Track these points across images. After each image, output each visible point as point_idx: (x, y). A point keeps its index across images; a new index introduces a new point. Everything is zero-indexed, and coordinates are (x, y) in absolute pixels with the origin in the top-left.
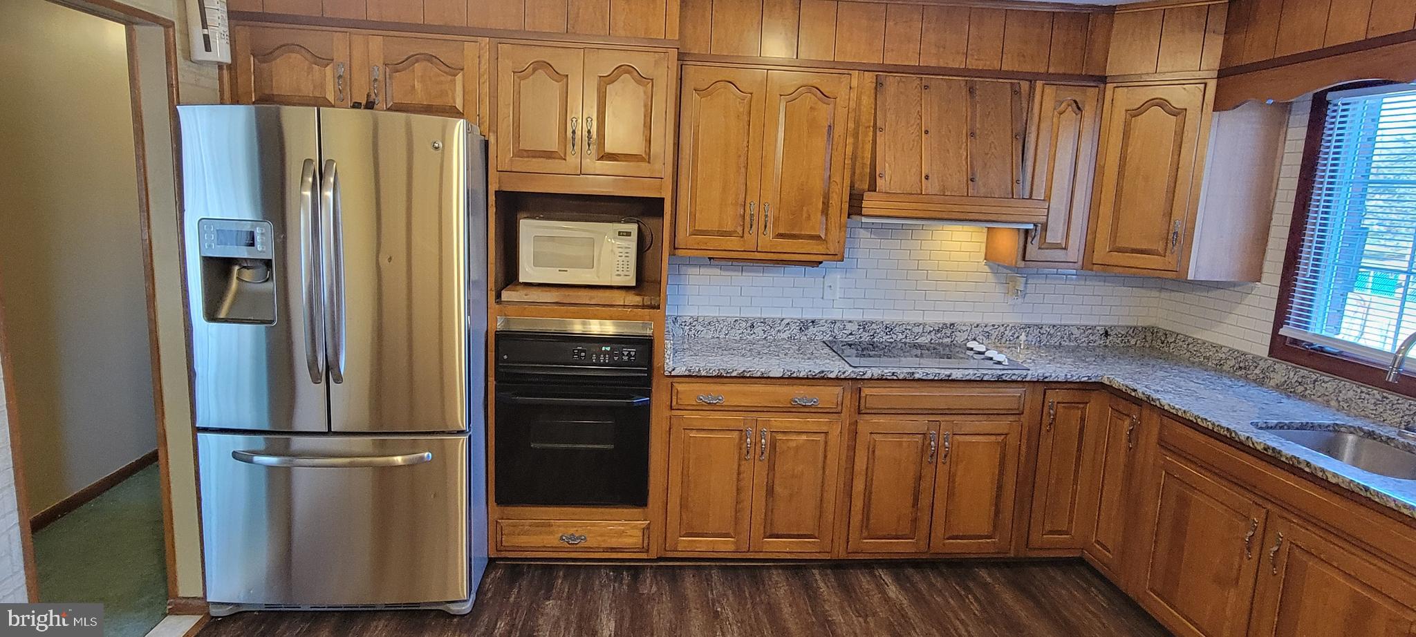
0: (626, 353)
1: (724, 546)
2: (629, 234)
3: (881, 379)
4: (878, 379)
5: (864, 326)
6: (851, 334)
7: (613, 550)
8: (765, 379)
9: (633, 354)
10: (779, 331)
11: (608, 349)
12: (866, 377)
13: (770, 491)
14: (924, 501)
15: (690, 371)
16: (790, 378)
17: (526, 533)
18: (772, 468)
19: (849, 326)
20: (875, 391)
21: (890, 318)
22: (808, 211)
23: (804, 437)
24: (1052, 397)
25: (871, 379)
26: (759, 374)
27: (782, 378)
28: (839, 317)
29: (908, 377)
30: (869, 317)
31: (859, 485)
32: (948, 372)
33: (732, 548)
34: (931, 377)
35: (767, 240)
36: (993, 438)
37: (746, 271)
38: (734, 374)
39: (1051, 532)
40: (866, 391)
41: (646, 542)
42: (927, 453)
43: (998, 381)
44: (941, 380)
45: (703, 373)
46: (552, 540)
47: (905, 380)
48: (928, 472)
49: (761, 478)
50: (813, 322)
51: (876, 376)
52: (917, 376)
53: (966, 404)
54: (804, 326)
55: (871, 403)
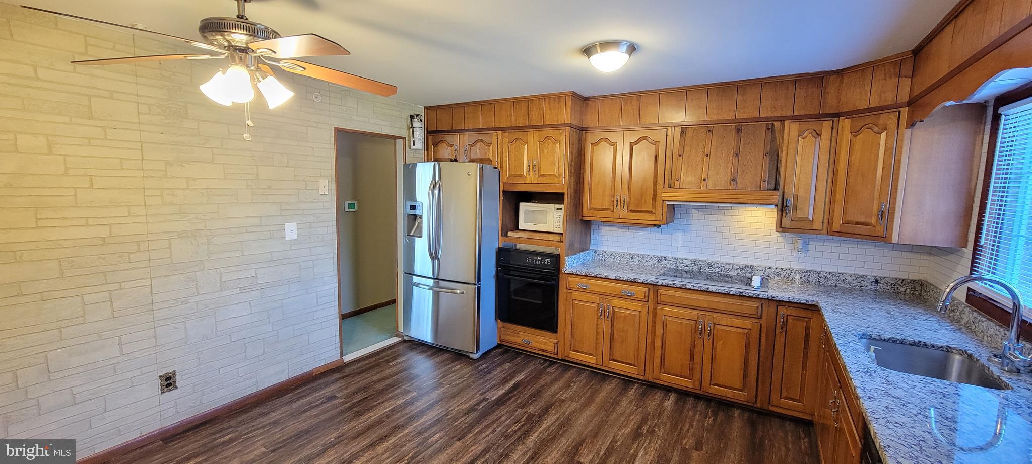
0: (546, 261)
1: (590, 360)
3: (667, 286)
4: (665, 286)
5: (694, 262)
6: (687, 266)
7: (542, 350)
8: (606, 279)
9: (549, 261)
10: (646, 261)
11: (540, 258)
12: (658, 284)
13: (612, 337)
14: (697, 359)
15: (573, 271)
16: (619, 280)
17: (509, 335)
18: (612, 325)
19: (685, 261)
20: (664, 292)
21: (711, 259)
22: (645, 198)
23: (629, 312)
24: (782, 311)
25: (661, 285)
26: (604, 277)
27: (615, 279)
29: (682, 287)
30: (698, 258)
31: (658, 343)
32: (707, 287)
33: (595, 362)
34: (696, 288)
35: (625, 213)
36: (742, 330)
38: (592, 275)
40: (661, 292)
41: (556, 350)
42: (698, 332)
45: (579, 273)
46: (518, 340)
48: (699, 342)
49: (607, 330)
50: (665, 258)
51: (664, 284)
52: (688, 287)
53: (722, 307)
54: (660, 259)
55: (663, 298)
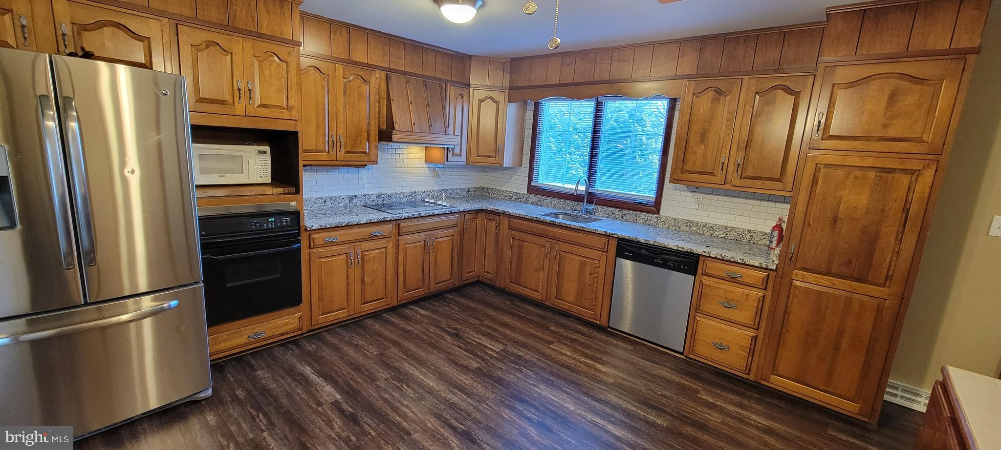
0: (284, 221)
1: (342, 314)
2: (265, 152)
3: (408, 218)
4: (407, 218)
5: (378, 196)
6: (373, 201)
7: (282, 334)
8: (358, 225)
9: (288, 220)
10: (339, 203)
11: (273, 219)
12: (402, 218)
13: (363, 281)
14: (426, 271)
15: (321, 226)
16: (370, 223)
17: (224, 341)
18: (363, 269)
19: (372, 197)
20: (405, 224)
21: (389, 191)
22: (360, 139)
23: (376, 251)
24: (467, 217)
25: (404, 219)
26: (356, 223)
27: (366, 223)
28: (367, 193)
29: (419, 216)
30: (380, 192)
31: (401, 270)
32: (433, 212)
33: (347, 314)
34: (427, 215)
35: (341, 155)
36: (448, 238)
37: (318, 172)
38: (344, 225)
39: (469, 272)
40: (402, 225)
41: (301, 324)
42: (426, 248)
43: (450, 213)
44: (431, 215)
45: (328, 226)
46: (243, 340)
47: (417, 217)
48: (427, 257)
49: (358, 276)
50: (355, 196)
51: (406, 217)
52: (422, 215)
53: (439, 225)
54: (351, 199)
55: (404, 230)
